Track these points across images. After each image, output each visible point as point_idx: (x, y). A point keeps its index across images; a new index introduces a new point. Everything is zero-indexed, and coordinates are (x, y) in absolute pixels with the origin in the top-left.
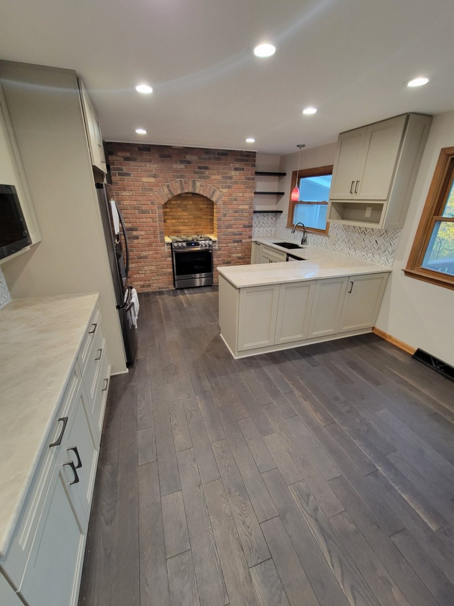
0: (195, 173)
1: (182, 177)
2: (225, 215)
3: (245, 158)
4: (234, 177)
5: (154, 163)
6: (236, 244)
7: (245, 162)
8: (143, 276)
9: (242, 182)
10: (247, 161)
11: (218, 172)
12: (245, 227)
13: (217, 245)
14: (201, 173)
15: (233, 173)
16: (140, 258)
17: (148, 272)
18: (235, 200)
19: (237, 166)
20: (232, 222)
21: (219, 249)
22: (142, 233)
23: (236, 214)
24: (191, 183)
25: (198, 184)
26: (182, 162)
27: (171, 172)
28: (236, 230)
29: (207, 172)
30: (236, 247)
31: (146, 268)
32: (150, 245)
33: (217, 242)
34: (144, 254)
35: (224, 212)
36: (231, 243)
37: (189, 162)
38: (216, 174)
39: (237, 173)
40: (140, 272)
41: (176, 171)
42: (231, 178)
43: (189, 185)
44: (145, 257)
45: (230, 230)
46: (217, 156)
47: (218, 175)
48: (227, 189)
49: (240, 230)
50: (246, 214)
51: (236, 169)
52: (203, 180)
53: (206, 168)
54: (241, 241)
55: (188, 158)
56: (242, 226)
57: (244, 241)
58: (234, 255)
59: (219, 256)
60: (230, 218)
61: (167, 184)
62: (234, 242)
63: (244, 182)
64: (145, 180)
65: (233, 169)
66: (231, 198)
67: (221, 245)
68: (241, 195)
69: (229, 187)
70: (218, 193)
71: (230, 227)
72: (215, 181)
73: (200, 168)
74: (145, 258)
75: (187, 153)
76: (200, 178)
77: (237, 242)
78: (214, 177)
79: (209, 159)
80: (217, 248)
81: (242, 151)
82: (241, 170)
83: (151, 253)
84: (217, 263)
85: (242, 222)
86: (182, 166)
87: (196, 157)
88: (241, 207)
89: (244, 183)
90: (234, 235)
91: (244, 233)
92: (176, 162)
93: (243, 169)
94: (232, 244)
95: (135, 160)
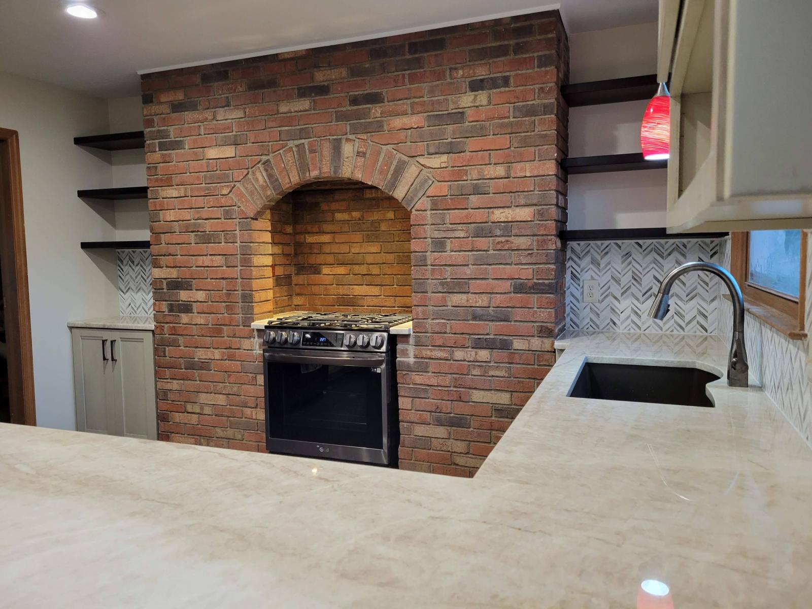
0: (342, 117)
1: (304, 134)
2: (439, 245)
3: (512, 42)
4: (469, 112)
5: (236, 107)
6: (484, 354)
7: (512, 56)
8: (194, 419)
9: (502, 126)
10: (518, 49)
11: (412, 105)
12: (520, 288)
13: (411, 349)
14: (358, 116)
15: (466, 100)
16: (191, 366)
17: (207, 410)
18: (477, 190)
19: (482, 72)
20: (468, 271)
21: (422, 367)
22: (201, 296)
23: (482, 242)
24: (327, 150)
25: (348, 149)
26: (303, 93)
27: (274, 124)
28: (482, 301)
29: (376, 111)
30: (484, 365)
31: (203, 398)
32: (216, 331)
33: (412, 340)
34: (201, 355)
35: (437, 234)
36: (463, 347)
37: (322, 90)
38: (405, 113)
39: (483, 97)
40: (189, 408)
41: (289, 120)
42: (459, 116)
43: (322, 155)
44: (204, 366)
45: (459, 299)
46: (408, 56)
47: (413, 114)
48: (444, 158)
49: (498, 300)
50: (523, 242)
51: (476, 86)
52: (364, 137)
53: (374, 99)
54: (505, 345)
55: (321, 77)
56: (507, 286)
57: (518, 344)
58: (478, 396)
59: (419, 393)
60: (459, 257)
61: (264, 158)
62: (479, 345)
63: (511, 124)
64: (212, 153)
65: (465, 85)
66: (462, 186)
67: (426, 352)
68: (500, 171)
69: (451, 149)
70: (412, 171)
71: (458, 286)
72: (403, 134)
73: (354, 101)
74: (202, 368)
75: (317, 66)
76: (355, 130)
77: (489, 345)
78: (398, 122)
79: (384, 68)
80: (411, 360)
81: (497, 22)
82: (495, 86)
83: (217, 354)
84: (413, 416)
85: (509, 270)
86: (304, 104)
87: (344, 72)
88: (500, 215)
89: (512, 130)
90: (475, 318)
91: (519, 314)
92: (289, 97)
93: (506, 81)
94: (470, 354)
95: (193, 107)
